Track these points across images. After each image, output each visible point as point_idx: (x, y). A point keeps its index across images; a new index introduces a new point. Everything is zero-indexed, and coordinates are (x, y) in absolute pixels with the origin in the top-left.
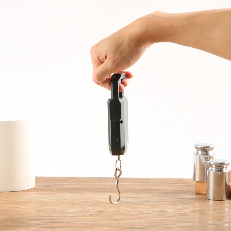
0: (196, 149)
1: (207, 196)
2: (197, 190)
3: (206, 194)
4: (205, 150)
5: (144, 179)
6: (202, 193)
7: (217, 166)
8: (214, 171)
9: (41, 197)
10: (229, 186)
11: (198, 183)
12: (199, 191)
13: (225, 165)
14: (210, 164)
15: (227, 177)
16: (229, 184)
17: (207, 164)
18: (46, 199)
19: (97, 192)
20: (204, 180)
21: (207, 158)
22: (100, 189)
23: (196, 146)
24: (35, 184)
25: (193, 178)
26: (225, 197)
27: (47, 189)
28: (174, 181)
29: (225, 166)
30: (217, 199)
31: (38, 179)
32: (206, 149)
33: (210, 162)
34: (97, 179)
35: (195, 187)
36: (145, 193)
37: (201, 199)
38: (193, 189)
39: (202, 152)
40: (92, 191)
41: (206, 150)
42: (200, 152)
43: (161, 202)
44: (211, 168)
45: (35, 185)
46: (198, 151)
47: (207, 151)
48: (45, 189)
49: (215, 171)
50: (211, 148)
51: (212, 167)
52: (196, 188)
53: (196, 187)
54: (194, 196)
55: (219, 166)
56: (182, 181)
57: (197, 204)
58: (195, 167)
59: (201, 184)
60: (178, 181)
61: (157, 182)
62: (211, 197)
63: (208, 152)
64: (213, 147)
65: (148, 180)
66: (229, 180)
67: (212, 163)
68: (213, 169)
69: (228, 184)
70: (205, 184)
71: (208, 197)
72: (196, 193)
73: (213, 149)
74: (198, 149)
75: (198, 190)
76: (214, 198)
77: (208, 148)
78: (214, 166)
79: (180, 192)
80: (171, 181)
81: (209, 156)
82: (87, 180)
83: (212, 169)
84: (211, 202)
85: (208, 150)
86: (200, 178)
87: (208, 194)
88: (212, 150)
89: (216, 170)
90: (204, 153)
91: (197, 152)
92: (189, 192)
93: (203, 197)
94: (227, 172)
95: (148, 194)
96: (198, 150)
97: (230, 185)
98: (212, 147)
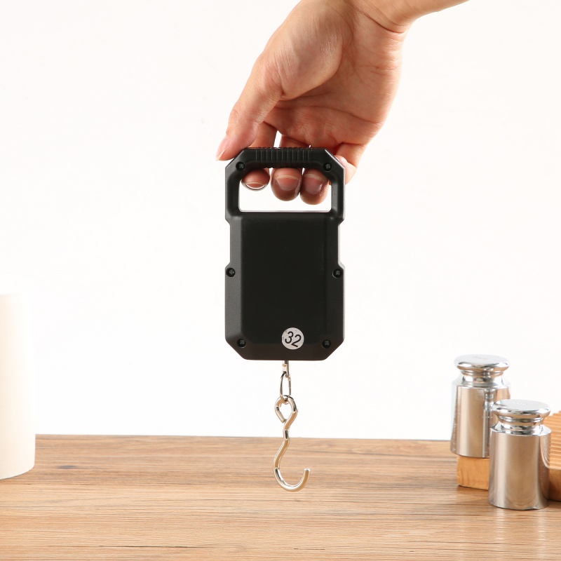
0: (459, 371)
1: (491, 494)
2: (463, 480)
3: (487, 491)
4: (484, 374)
5: (321, 442)
6: (477, 486)
7: (517, 420)
8: (509, 432)
9: (53, 502)
10: (548, 470)
11: (466, 462)
12: (469, 480)
13: (539, 416)
14: (498, 415)
15: (544, 443)
16: (548, 464)
17: (488, 409)
18: (64, 507)
19: (201, 483)
20: (483, 451)
21: (489, 393)
22: (207, 475)
23: (460, 363)
24: (36, 458)
26: (536, 501)
27: (67, 474)
28: (399, 447)
29: (537, 420)
30: (517, 507)
31: (44, 443)
32: (486, 372)
33: (499, 409)
34: (199, 442)
35: (458, 470)
36: (327, 487)
37: (473, 504)
38: (451, 472)
39: (475, 380)
40: (187, 480)
41: (487, 375)
42: (469, 379)
43: (370, 517)
44: (499, 424)
45: (36, 462)
46: (465, 376)
47: (489, 377)
48: (63, 474)
49: (512, 433)
50: (499, 369)
51: (503, 421)
52: (460, 472)
53: (461, 469)
54: (454, 497)
55: (522, 421)
56: (418, 447)
57: (463, 523)
59: (472, 462)
60: (410, 447)
61: (355, 450)
62: (501, 502)
63: (491, 379)
64: (506, 366)
65: (331, 443)
66: (549, 452)
67: (504, 411)
68: (507, 426)
69: (546, 465)
70: (484, 464)
71: (492, 501)
72: (460, 486)
73: (505, 372)
74: (465, 371)
75: (465, 478)
76: (508, 501)
77: (492, 370)
78: (509, 419)
79: (417, 483)
80: (391, 449)
81: (493, 390)
82: (172, 446)
83: (502, 427)
84: (501, 514)
85: (492, 373)
86: (471, 445)
87: (493, 489)
88: (501, 374)
89: (514, 429)
90: (480, 382)
91: (464, 379)
92: (440, 484)
93: (480, 498)
94: (543, 434)
95: (333, 491)
96: (464, 374)
97: (551, 467)
98: (501, 365)
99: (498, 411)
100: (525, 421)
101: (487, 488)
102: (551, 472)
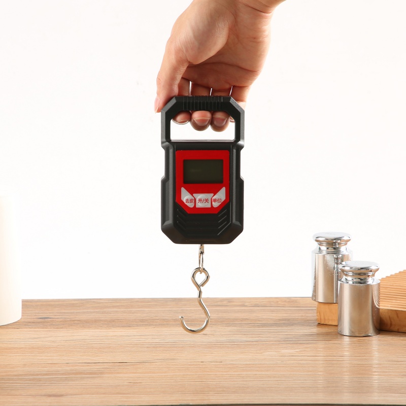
0: (317, 243)
1: (339, 328)
2: (321, 319)
3: (337, 326)
4: (333, 245)
5: (223, 300)
6: (330, 323)
7: (356, 274)
8: (351, 283)
9: (34, 338)
10: (378, 309)
11: (322, 306)
12: (325, 319)
13: (371, 271)
14: (343, 271)
15: (375, 293)
16: (379, 306)
17: (337, 270)
18: (42, 341)
19: (137, 325)
20: (333, 300)
21: (337, 259)
22: (142, 321)
23: (317, 238)
24: (22, 313)
25: (313, 295)
26: (371, 331)
27: (44, 322)
28: (278, 302)
29: (370, 274)
30: (357, 335)
31: (27, 305)
32: (335, 243)
33: (344, 267)
34: (137, 301)
35: (317, 313)
36: (226, 326)
37: (327, 334)
38: (313, 315)
39: (328, 248)
40: (128, 324)
41: (336, 245)
42: (324, 248)
43: (255, 343)
44: (344, 277)
45: (22, 316)
46: (321, 246)
47: (337, 246)
48: (41, 322)
49: (353, 283)
50: (344, 240)
51: (346, 275)
52: (318, 314)
53: (319, 312)
54: (315, 330)
55: (359, 274)
56: (292, 302)
57: (321, 345)
58: (315, 277)
59: (327, 306)
60: (285, 301)
61: (246, 304)
62: (346, 332)
63: (338, 248)
64: (349, 239)
65: (230, 300)
66: (379, 298)
67: (347, 268)
68: (350, 278)
69: (377, 306)
70: (334, 307)
71: (341, 331)
72: (319, 324)
73: (348, 243)
74: (320, 243)
75: (322, 318)
76: (351, 331)
77: (339, 241)
78: (351, 274)
79: (289, 322)
80: (272, 303)
81: (340, 256)
82: (118, 304)
83: (346, 279)
84: (347, 339)
85: (339, 244)
86: (325, 297)
87: (341, 325)
88: (346, 244)
89: (355, 281)
90: (331, 250)
91: (320, 249)
92: (305, 322)
93: (332, 330)
94: (374, 283)
95: (230, 328)
96: (320, 245)
97: (381, 307)
98: (346, 238)
99: (343, 268)
100: (362, 274)
101: (337, 324)
102: (381, 310)
